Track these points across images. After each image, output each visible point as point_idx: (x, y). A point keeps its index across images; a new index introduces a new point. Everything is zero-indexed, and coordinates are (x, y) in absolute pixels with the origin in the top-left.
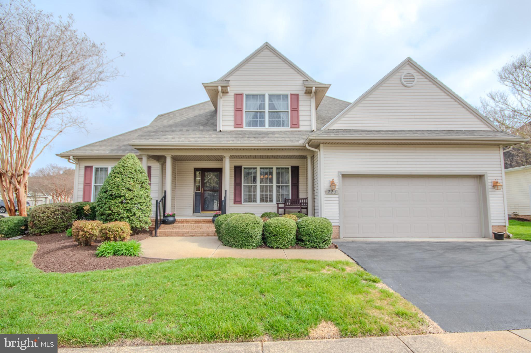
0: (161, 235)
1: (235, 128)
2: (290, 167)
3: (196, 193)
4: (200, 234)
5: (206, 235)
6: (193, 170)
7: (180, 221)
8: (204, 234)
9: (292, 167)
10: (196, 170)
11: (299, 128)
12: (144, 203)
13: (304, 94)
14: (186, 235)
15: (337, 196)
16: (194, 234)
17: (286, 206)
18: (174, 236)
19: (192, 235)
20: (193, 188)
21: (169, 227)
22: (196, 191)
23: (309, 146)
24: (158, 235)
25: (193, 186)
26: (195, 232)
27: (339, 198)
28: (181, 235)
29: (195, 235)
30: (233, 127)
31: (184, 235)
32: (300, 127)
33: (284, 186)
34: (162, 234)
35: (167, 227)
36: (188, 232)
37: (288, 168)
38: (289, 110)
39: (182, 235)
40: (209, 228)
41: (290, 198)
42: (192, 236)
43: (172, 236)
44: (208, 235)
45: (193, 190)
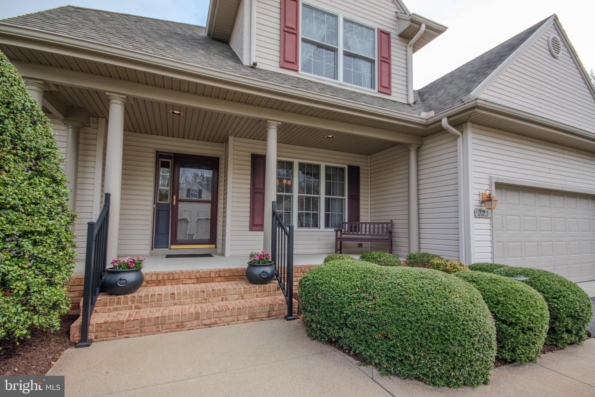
0: (103, 334)
1: (281, 67)
2: (346, 167)
3: (158, 205)
4: (230, 319)
5: (247, 318)
6: (153, 155)
7: (154, 278)
8: (242, 317)
9: (350, 167)
10: (160, 155)
11: (390, 95)
12: (49, 232)
13: (398, 38)
14: (189, 324)
15: (488, 221)
16: (213, 320)
17: (344, 236)
18: (153, 333)
19: (207, 322)
20: (152, 193)
21: (126, 302)
22: (158, 202)
23: (450, 123)
24: (91, 336)
25: (152, 189)
26: (216, 314)
27: (492, 224)
28: (174, 326)
29: (216, 323)
30: (277, 64)
31: (183, 326)
32: (393, 94)
33: (335, 199)
34: (107, 330)
35: (119, 303)
36: (197, 316)
37: (343, 169)
38: (376, 59)
39: (178, 327)
40: (246, 296)
41: (346, 221)
42: (209, 326)
43: (142, 332)
44: (252, 318)
45: (151, 198)
